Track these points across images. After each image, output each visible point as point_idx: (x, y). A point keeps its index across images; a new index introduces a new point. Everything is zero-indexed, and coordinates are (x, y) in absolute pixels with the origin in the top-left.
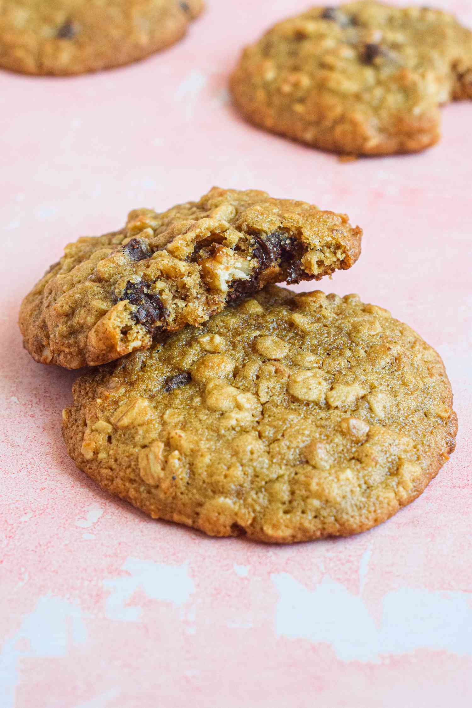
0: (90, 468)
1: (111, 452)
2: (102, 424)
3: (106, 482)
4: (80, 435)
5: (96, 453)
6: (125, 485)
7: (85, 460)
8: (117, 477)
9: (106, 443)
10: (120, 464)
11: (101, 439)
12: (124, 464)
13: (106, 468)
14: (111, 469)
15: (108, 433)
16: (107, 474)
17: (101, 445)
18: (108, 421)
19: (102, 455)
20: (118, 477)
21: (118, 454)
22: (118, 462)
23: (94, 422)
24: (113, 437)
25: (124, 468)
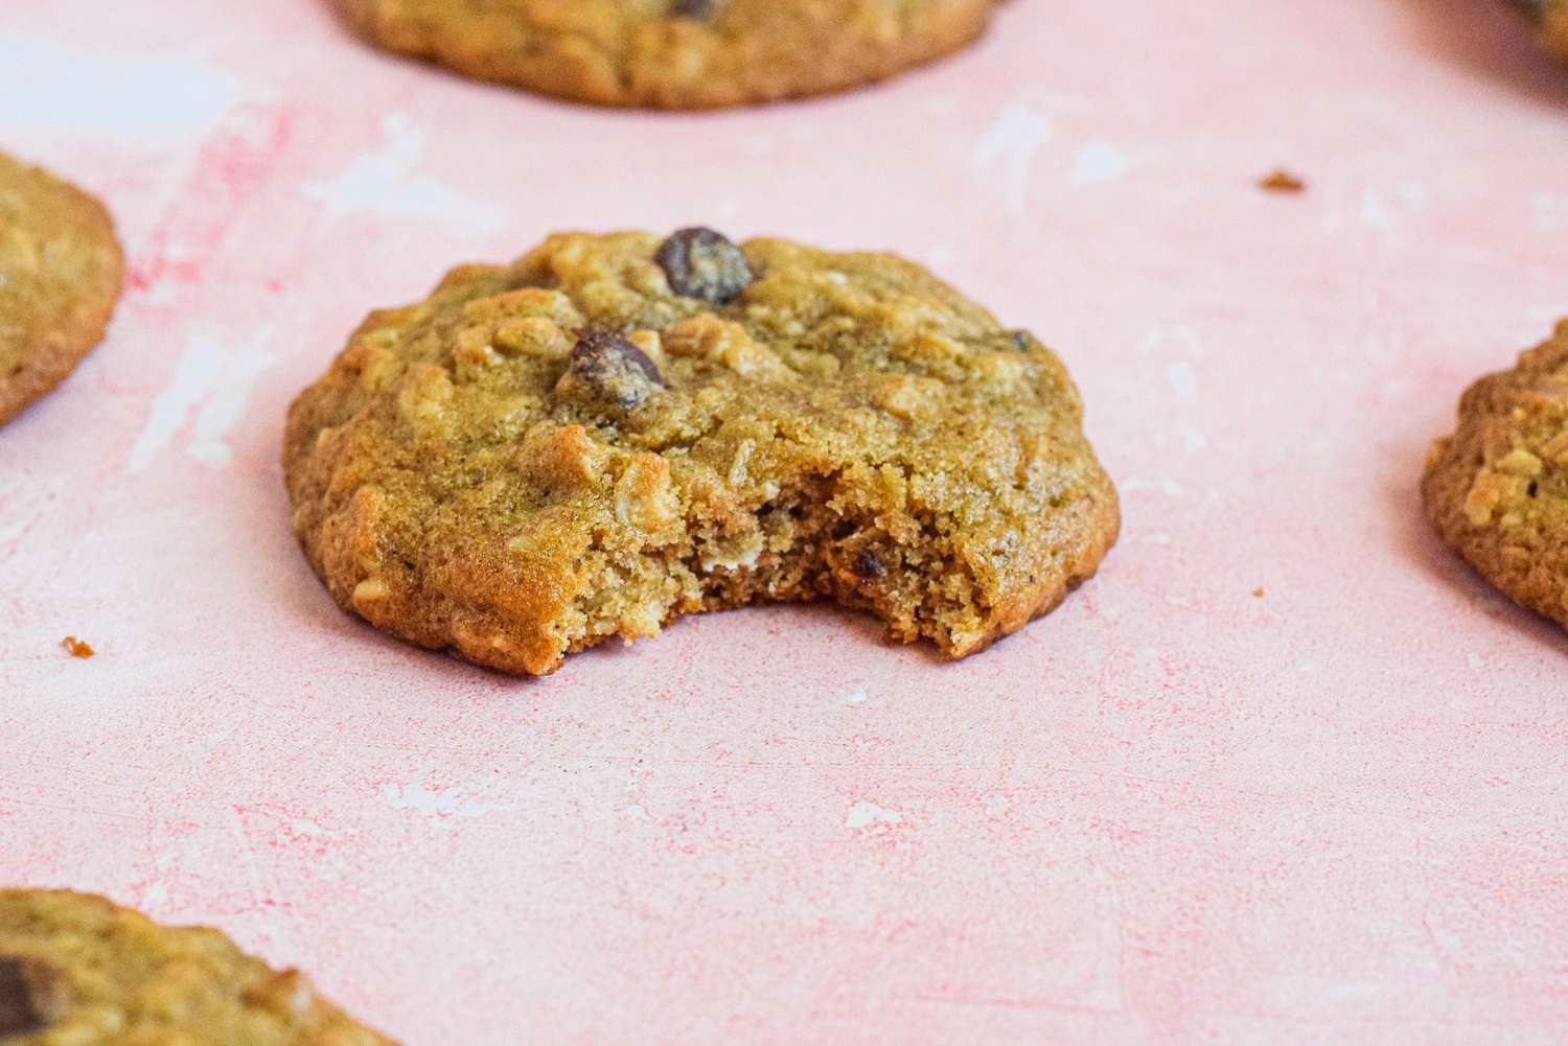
0: (1479, 546)
1: (1532, 514)
2: (1520, 456)
3: (1512, 574)
4: (1466, 481)
5: (1497, 514)
6: (1553, 580)
7: (1470, 529)
8: (1538, 564)
9: (1523, 496)
10: (1552, 538)
11: (1515, 488)
12: (1559, 535)
13: (1516, 545)
14: (1528, 548)
15: (1531, 477)
16: (1516, 558)
17: (1511, 499)
18: (1535, 451)
19: (1510, 520)
20: (1542, 562)
21: (1549, 516)
22: (1546, 534)
23: (1500, 455)
24: (1541, 484)
25: (1559, 543)
